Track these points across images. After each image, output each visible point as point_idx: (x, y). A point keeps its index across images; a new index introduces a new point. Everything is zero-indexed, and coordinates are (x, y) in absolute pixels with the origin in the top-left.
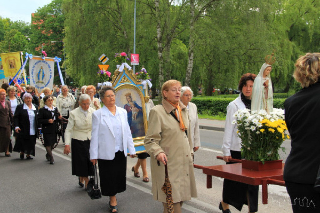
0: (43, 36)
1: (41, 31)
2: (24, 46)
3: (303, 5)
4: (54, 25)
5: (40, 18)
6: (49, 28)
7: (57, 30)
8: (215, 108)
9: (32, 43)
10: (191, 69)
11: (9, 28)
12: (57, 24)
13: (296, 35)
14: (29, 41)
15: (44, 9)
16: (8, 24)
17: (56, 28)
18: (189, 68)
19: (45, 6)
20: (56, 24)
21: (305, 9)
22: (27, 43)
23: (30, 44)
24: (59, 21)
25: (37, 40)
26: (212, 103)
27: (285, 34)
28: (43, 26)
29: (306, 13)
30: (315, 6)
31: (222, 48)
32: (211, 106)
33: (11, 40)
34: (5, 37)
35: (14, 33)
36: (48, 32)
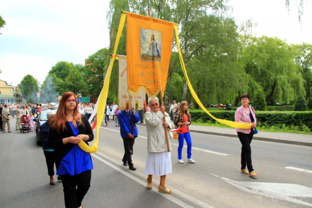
0: (91, 73)
1: (90, 69)
2: (80, 79)
3: (253, 52)
4: (98, 65)
5: (90, 61)
6: (95, 67)
7: (100, 68)
8: (204, 117)
9: (85, 76)
10: (186, 91)
11: (72, 68)
13: (250, 70)
14: (83, 76)
15: (92, 56)
16: (71, 66)
17: (99, 67)
18: (184, 91)
20: (100, 65)
21: (255, 54)
22: (82, 77)
23: (84, 77)
24: (101, 63)
25: (88, 75)
26: (202, 114)
27: (243, 69)
28: (92, 66)
29: (255, 57)
30: (260, 53)
31: (207, 78)
32: (201, 116)
33: (73, 75)
34: (69, 74)
35: (75, 71)
36: (94, 70)
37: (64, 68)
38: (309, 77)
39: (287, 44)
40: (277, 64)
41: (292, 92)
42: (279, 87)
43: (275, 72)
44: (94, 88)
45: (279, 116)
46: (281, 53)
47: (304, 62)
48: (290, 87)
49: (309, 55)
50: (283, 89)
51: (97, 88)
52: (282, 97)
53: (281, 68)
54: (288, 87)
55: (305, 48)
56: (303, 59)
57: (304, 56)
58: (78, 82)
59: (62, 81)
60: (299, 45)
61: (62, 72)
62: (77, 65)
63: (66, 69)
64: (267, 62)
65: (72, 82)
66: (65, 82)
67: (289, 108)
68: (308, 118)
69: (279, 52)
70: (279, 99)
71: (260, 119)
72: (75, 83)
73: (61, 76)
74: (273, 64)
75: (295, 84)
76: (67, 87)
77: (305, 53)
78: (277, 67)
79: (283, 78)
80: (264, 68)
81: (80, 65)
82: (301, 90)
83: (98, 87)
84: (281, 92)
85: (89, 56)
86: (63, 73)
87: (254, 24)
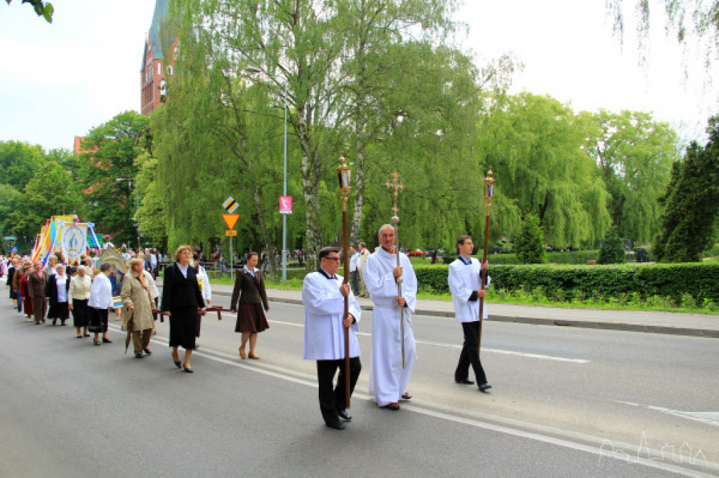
0: (97, 172)
1: (95, 163)
2: (66, 187)
4: (115, 153)
5: (93, 143)
6: (108, 158)
7: (122, 161)
10: (360, 220)
11: (42, 159)
12: (121, 151)
15: (99, 130)
16: (38, 153)
17: (119, 158)
19: (102, 125)
20: (120, 153)
24: (124, 147)
25: (89, 177)
28: (99, 156)
30: (516, 130)
33: (46, 177)
34: (35, 174)
35: (52, 166)
36: (105, 164)
37: (19, 158)
38: (616, 186)
39: (572, 113)
40: (551, 156)
41: (584, 220)
42: (558, 210)
43: (547, 175)
44: (104, 211)
45: (604, 275)
46: (560, 132)
47: (604, 154)
48: (581, 210)
49: (614, 137)
50: (566, 214)
51: (114, 211)
52: (564, 232)
53: (560, 165)
54: (575, 209)
55: (605, 122)
56: (601, 145)
57: (603, 140)
58: (60, 197)
59: (14, 192)
60: (593, 115)
61: (14, 168)
62: (55, 150)
63: (25, 161)
64: (531, 152)
65: (43, 195)
66: (24, 196)
67: (580, 256)
68: (669, 278)
69: (556, 129)
70: (557, 236)
71: (561, 283)
72: (53, 196)
73: (9, 179)
74: (544, 156)
75: (590, 202)
76: (32, 207)
77: (605, 132)
78: (552, 164)
79: (565, 189)
80: (523, 167)
81: (65, 151)
82: (602, 216)
83: (114, 208)
84: (562, 221)
85: (92, 129)
86: (17, 173)
87: (518, 64)
